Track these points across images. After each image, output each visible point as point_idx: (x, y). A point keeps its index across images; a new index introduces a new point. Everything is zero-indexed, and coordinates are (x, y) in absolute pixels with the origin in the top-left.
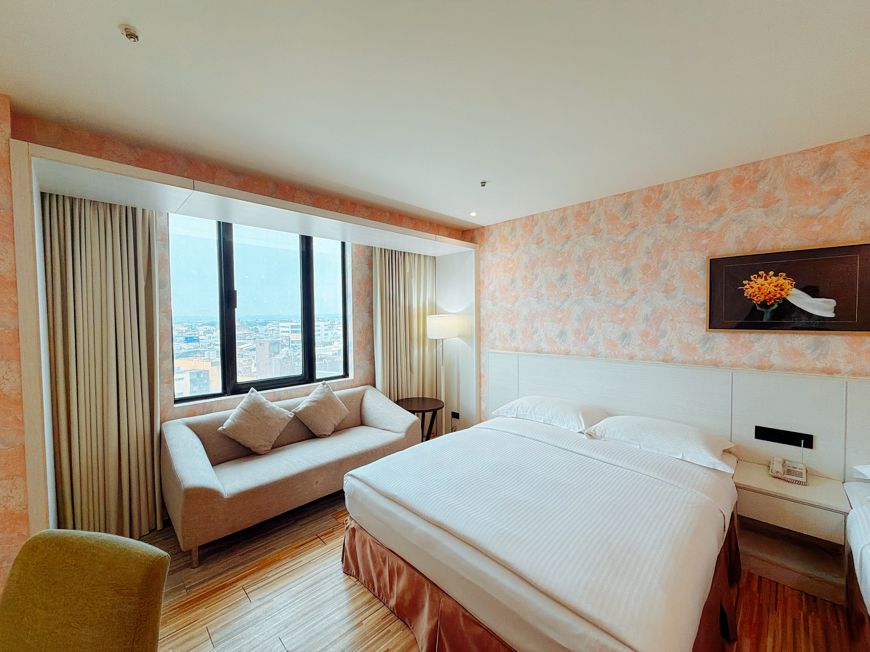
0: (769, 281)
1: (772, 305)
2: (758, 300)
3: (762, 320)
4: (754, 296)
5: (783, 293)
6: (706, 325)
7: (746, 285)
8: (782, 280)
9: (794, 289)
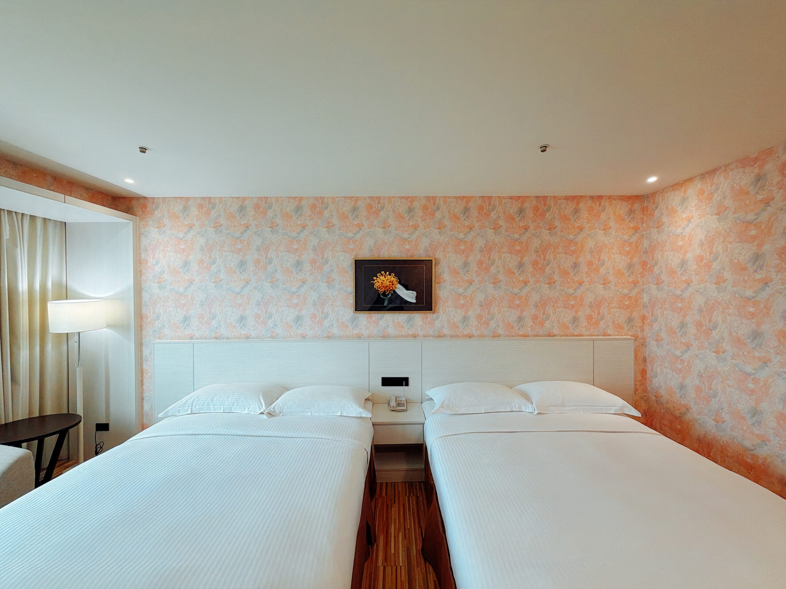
0: (386, 278)
1: (388, 294)
2: (381, 291)
3: (384, 304)
4: (379, 288)
5: (393, 286)
6: (353, 308)
7: (375, 280)
8: (392, 278)
9: (398, 284)
